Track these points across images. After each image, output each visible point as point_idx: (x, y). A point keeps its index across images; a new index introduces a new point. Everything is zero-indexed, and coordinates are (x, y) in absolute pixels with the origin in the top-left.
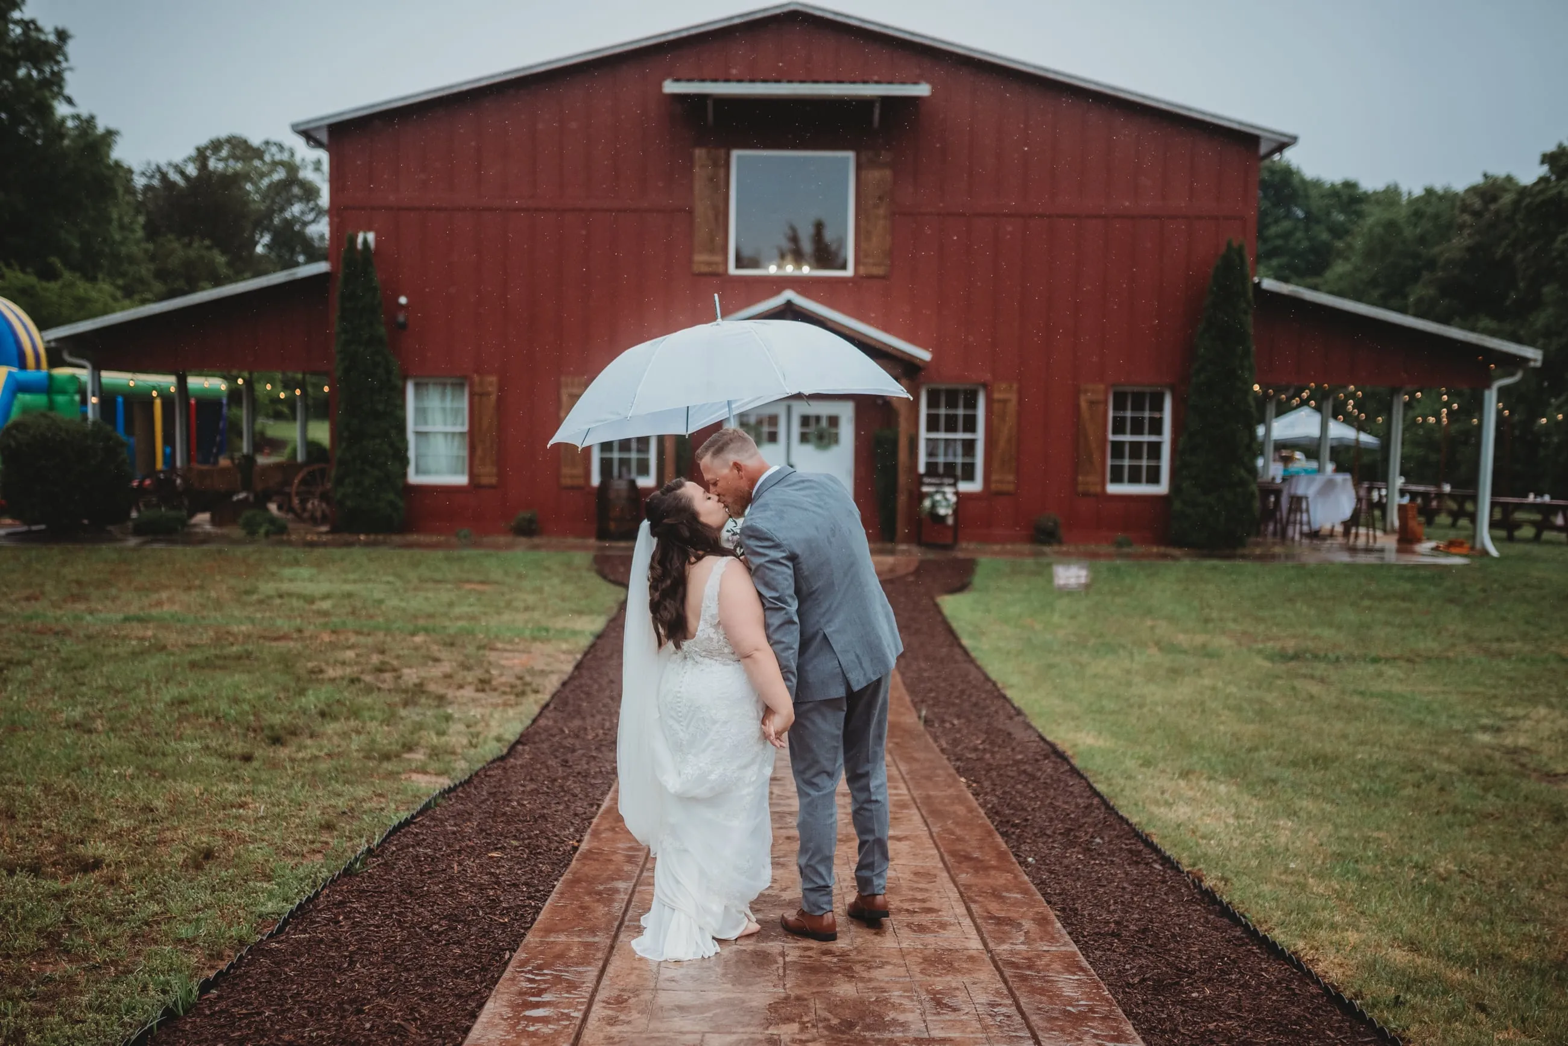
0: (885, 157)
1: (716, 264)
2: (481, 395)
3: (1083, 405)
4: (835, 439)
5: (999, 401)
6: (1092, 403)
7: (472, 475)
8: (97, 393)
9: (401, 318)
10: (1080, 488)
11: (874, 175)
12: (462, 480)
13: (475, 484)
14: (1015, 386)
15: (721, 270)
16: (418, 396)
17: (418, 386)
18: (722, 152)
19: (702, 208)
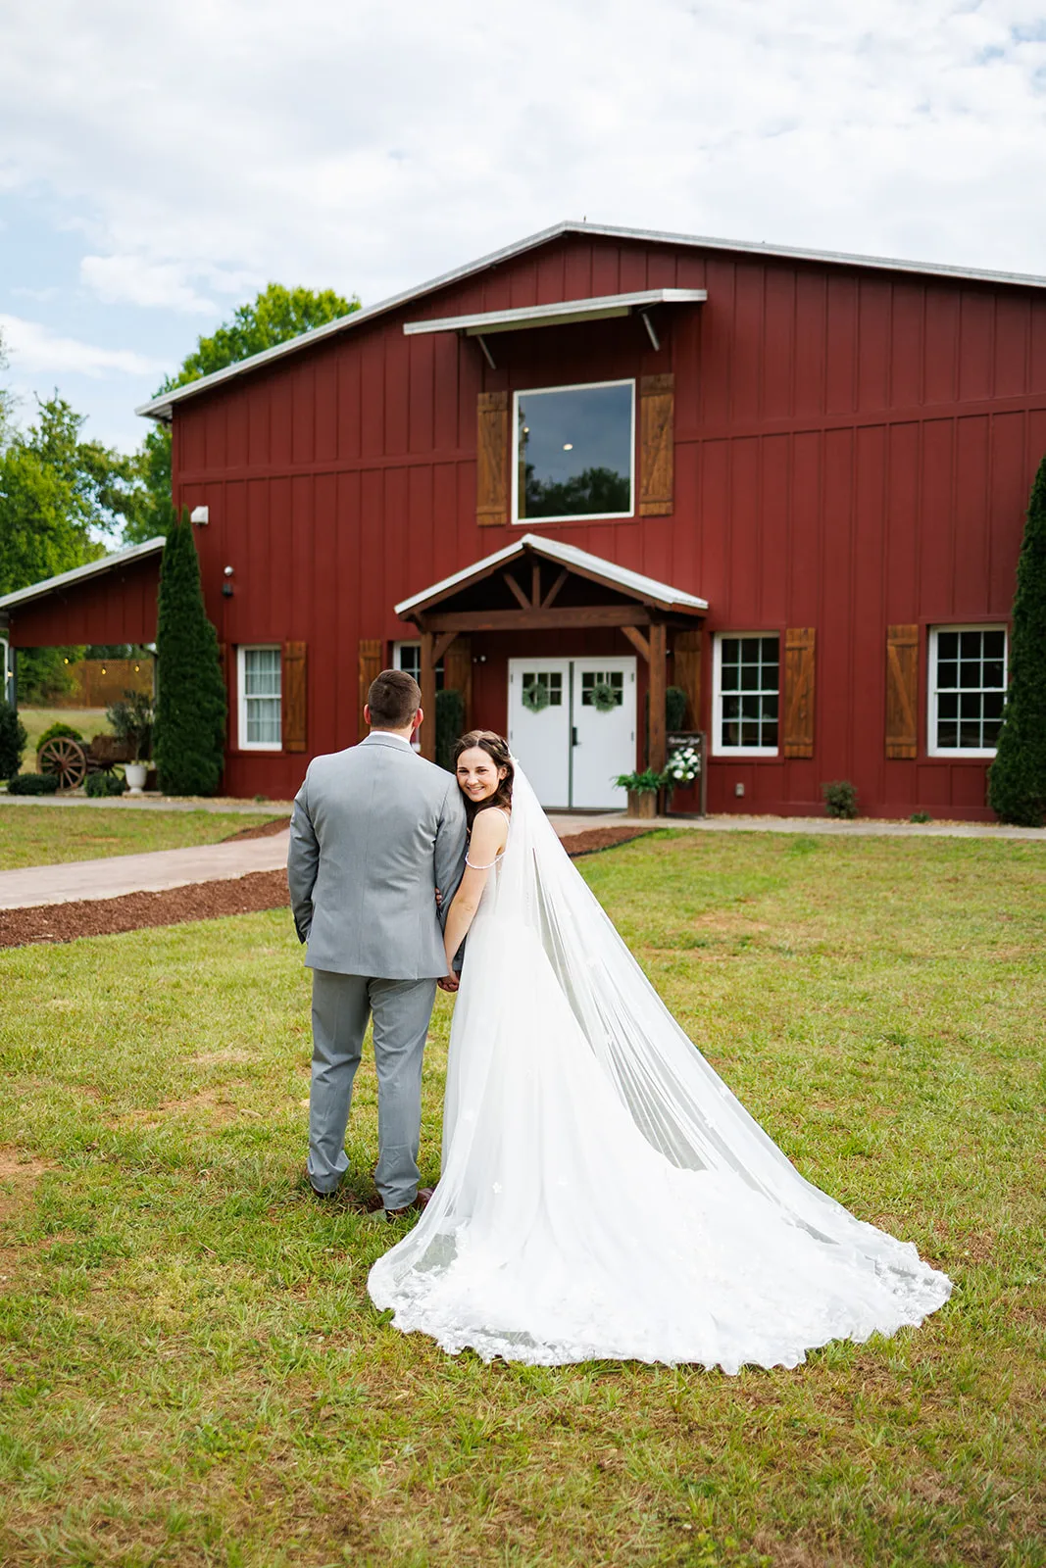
0: (668, 379)
1: (499, 513)
2: (292, 660)
3: (892, 649)
4: (619, 698)
5: (792, 649)
6: (902, 647)
7: (285, 742)
8: (12, 668)
9: (227, 588)
10: (890, 752)
11: (654, 402)
12: (277, 746)
13: (287, 750)
14: (812, 631)
15: (504, 521)
16: (249, 665)
17: (250, 655)
18: (504, 394)
19: (485, 457)
